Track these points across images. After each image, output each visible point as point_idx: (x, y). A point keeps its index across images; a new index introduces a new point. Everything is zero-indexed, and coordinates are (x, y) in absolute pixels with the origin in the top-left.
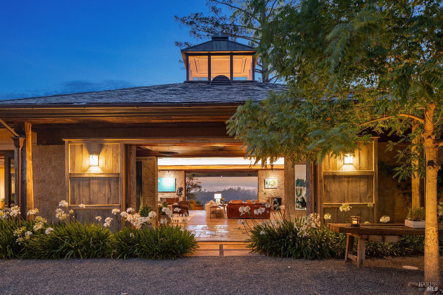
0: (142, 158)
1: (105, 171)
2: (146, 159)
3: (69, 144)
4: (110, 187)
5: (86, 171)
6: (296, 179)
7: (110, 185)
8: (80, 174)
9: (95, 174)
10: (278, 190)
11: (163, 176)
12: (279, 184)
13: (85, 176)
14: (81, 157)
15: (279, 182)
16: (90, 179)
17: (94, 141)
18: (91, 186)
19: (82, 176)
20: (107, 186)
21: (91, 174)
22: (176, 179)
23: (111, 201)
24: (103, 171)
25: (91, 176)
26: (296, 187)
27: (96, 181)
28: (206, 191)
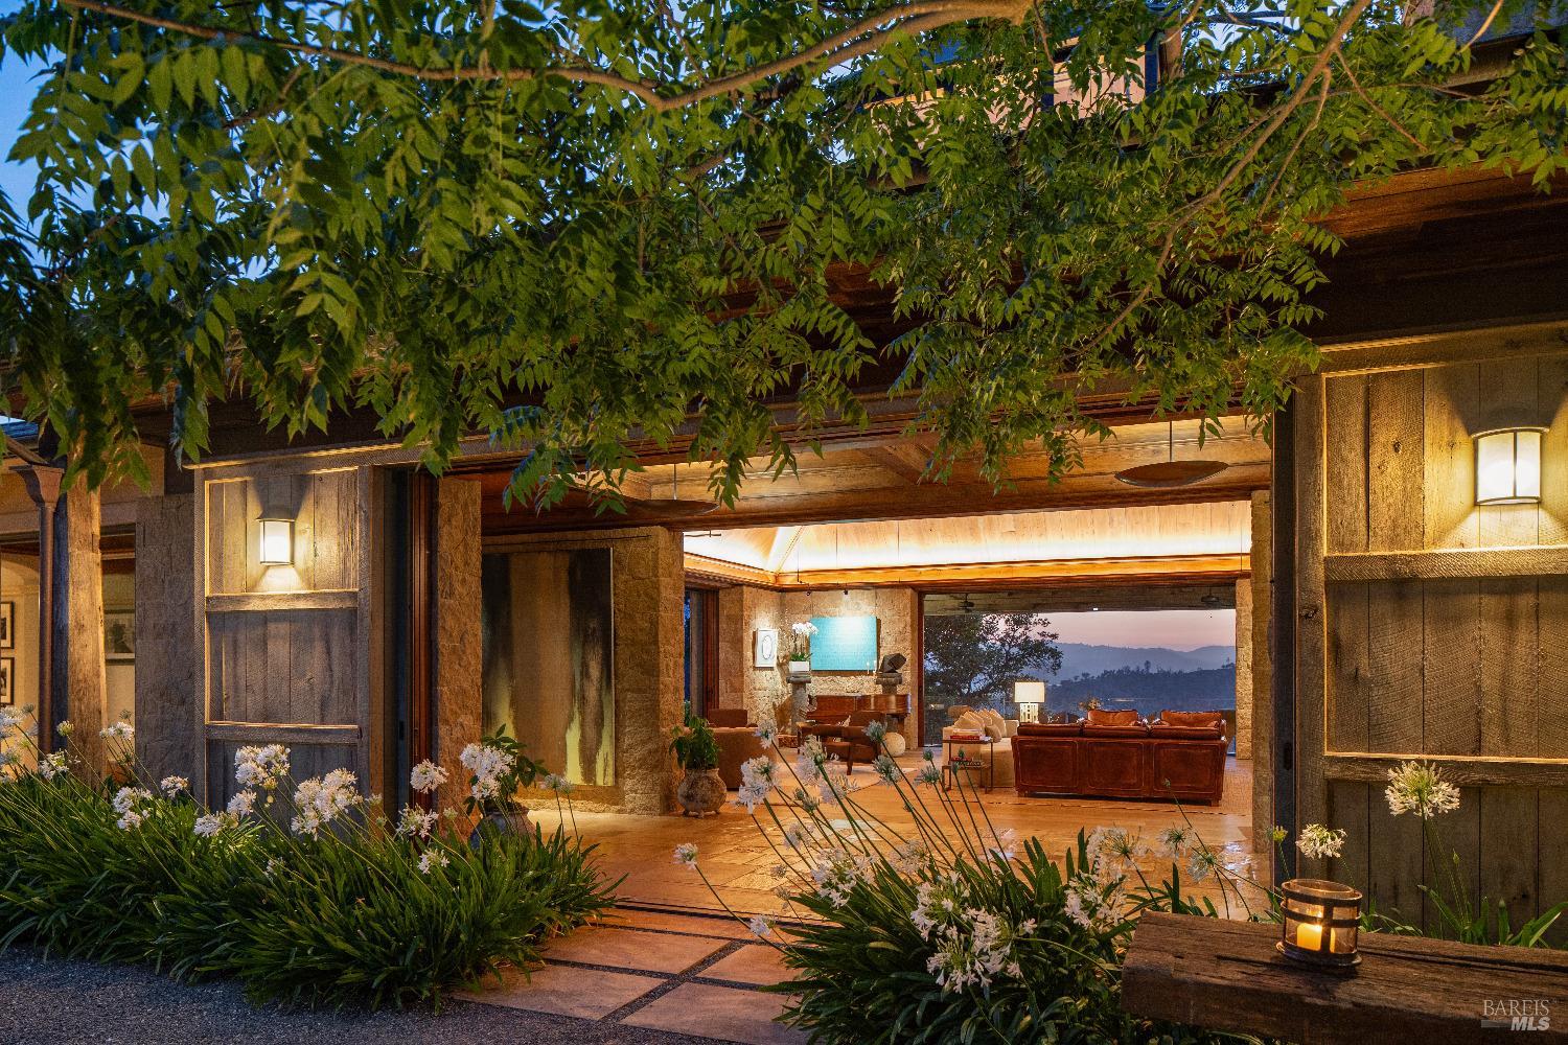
0: (610, 533)
1: (314, 587)
2: (625, 539)
3: (207, 483)
4: (329, 652)
5: (254, 586)
7: (327, 643)
8: (239, 600)
9: (280, 597)
11: (831, 609)
14: (242, 530)
16: (266, 617)
17: (277, 465)
18: (270, 646)
19: (243, 608)
20: (319, 648)
21: (269, 596)
22: (879, 622)
24: (308, 586)
25: (271, 605)
28: (1153, 670)
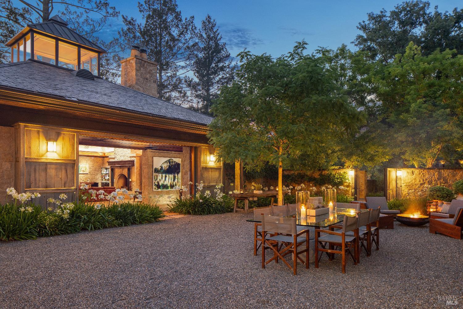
1: (62, 157)
3: (25, 128)
5: (43, 155)
6: (154, 168)
7: (66, 171)
8: (37, 159)
9: (52, 159)
10: (89, 175)
12: (90, 170)
13: (42, 161)
14: (38, 142)
15: (90, 168)
16: (46, 164)
17: (52, 129)
18: (48, 170)
19: (40, 161)
20: (64, 171)
21: (48, 159)
23: (67, 185)
24: (60, 157)
25: (49, 161)
26: (154, 174)
27: (53, 166)
